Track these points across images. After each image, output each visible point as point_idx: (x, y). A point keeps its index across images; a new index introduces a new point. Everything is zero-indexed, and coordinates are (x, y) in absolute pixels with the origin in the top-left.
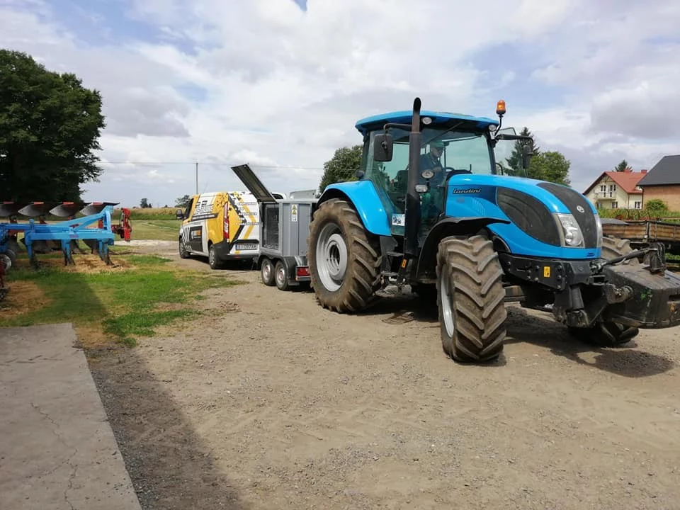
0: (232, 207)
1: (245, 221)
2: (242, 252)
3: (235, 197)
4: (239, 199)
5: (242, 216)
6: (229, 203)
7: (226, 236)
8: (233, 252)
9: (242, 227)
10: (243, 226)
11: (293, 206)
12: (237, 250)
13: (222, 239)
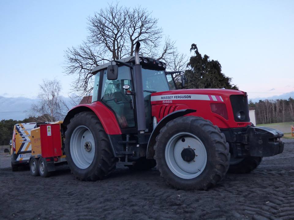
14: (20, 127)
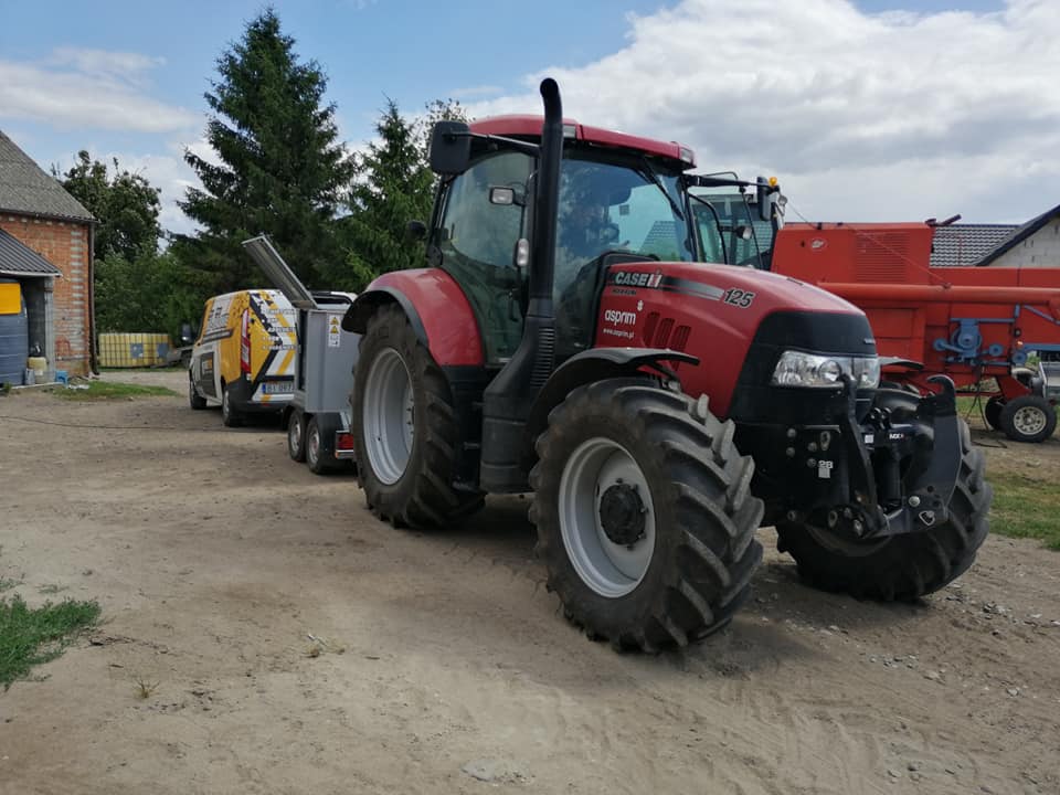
0: (255, 317)
1: (279, 343)
2: (275, 398)
3: (262, 299)
4: (269, 303)
5: (275, 334)
6: (251, 310)
7: (245, 369)
8: (258, 397)
9: (273, 354)
10: (277, 351)
11: (331, 318)
12: (264, 392)
13: (239, 375)
14: (262, 303)
